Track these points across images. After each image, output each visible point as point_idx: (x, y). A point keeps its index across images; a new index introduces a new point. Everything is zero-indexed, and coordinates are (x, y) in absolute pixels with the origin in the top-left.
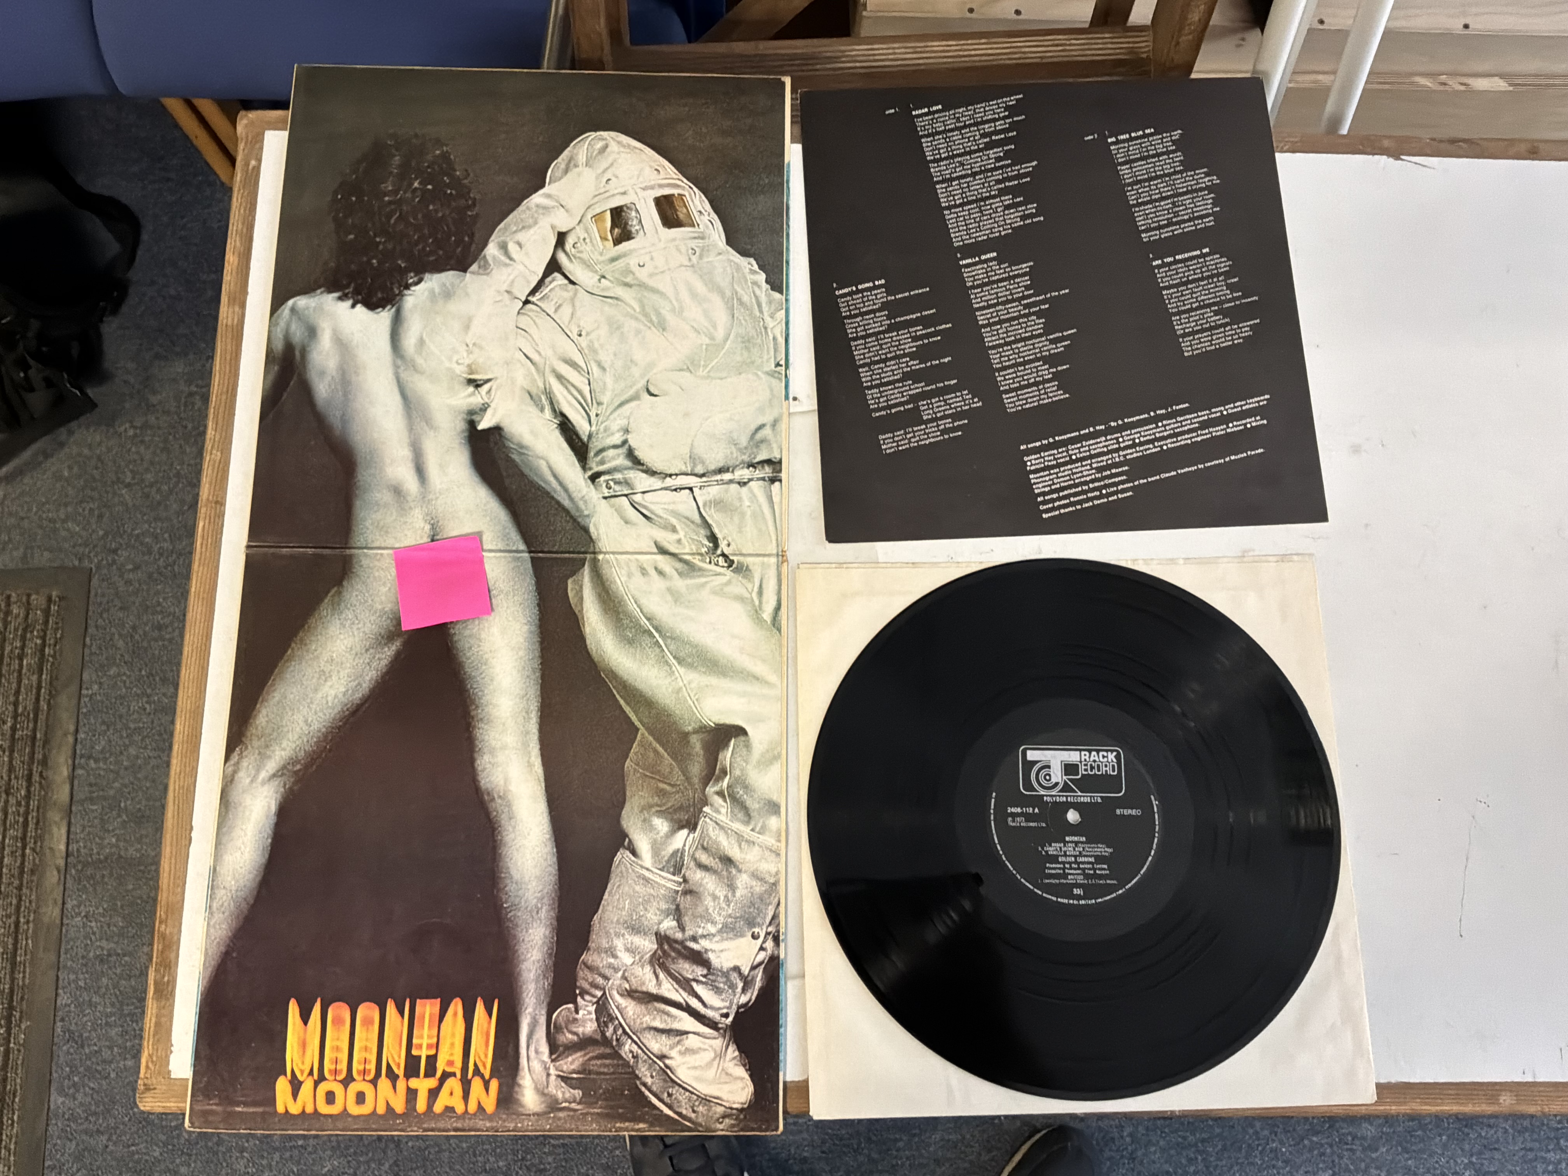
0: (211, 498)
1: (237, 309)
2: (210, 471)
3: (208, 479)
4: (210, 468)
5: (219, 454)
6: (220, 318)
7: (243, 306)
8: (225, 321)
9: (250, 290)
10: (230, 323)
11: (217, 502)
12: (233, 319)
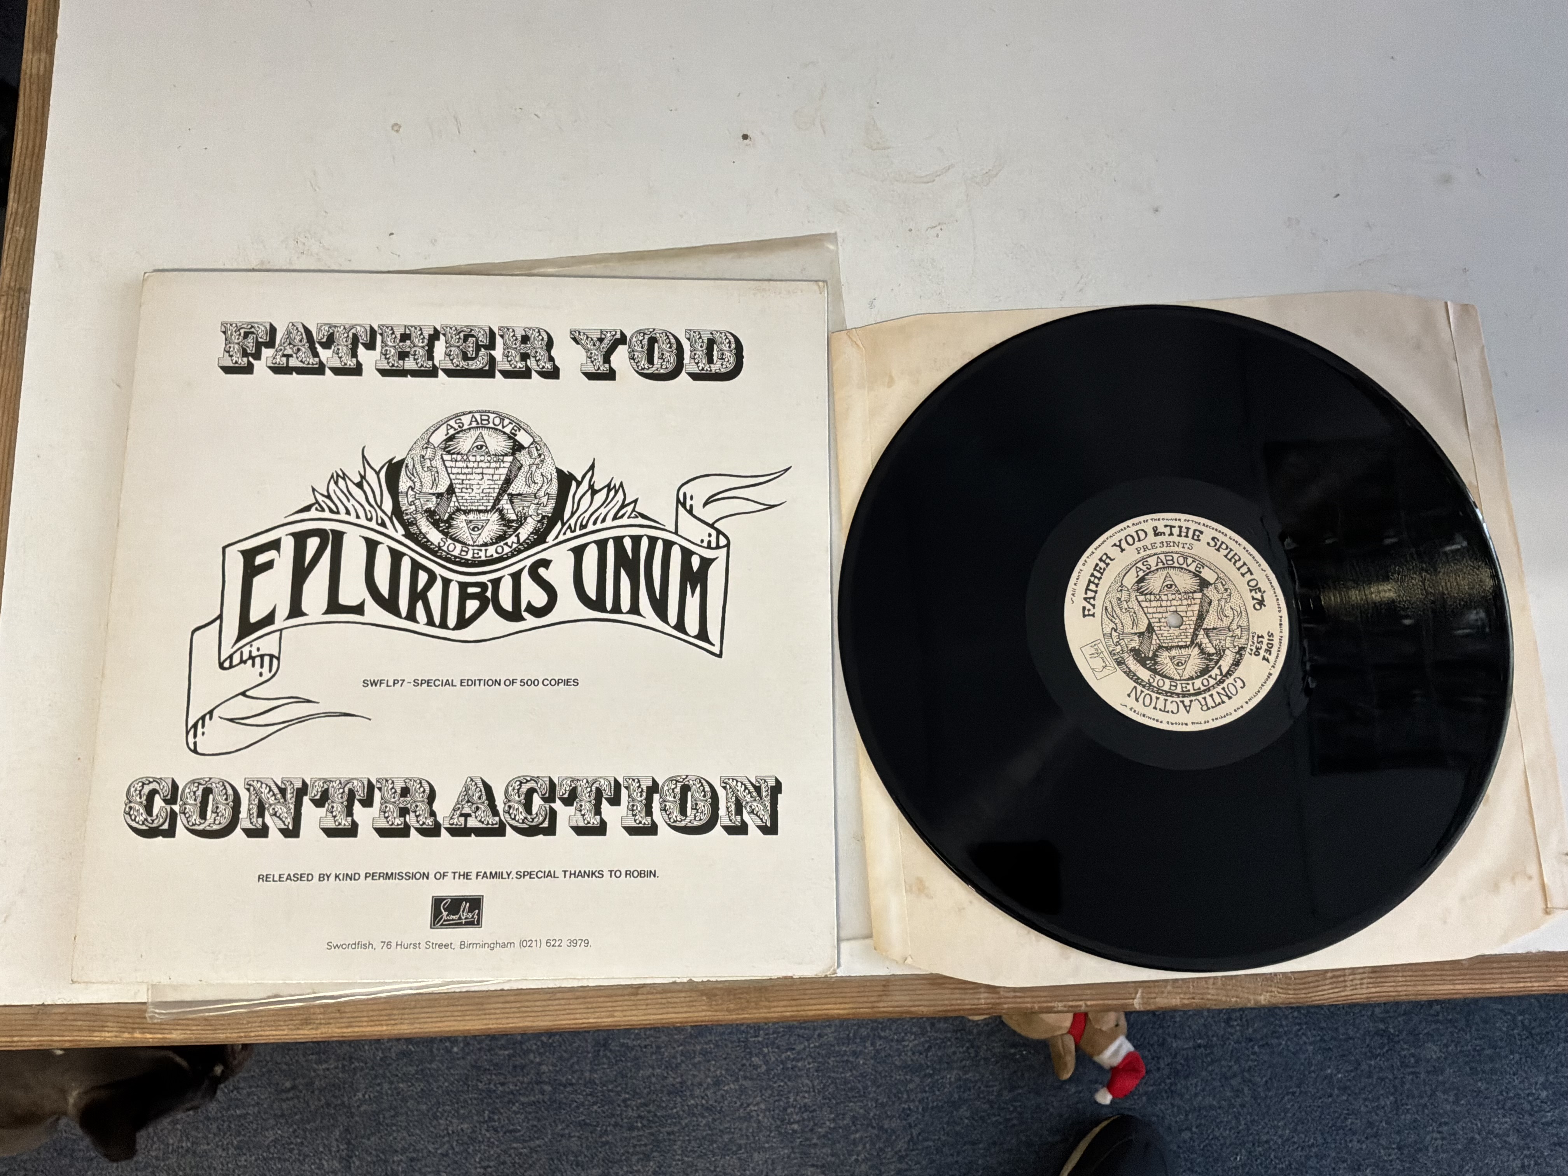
0: (12, 284)
1: (43, 55)
2: (11, 252)
3: (10, 262)
4: (12, 247)
5: (22, 230)
6: (24, 67)
7: (51, 52)
8: (28, 71)
9: (59, 31)
10: (34, 71)
11: (20, 290)
12: (38, 68)
